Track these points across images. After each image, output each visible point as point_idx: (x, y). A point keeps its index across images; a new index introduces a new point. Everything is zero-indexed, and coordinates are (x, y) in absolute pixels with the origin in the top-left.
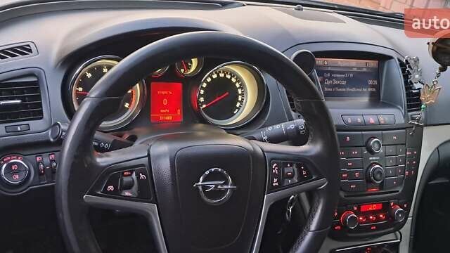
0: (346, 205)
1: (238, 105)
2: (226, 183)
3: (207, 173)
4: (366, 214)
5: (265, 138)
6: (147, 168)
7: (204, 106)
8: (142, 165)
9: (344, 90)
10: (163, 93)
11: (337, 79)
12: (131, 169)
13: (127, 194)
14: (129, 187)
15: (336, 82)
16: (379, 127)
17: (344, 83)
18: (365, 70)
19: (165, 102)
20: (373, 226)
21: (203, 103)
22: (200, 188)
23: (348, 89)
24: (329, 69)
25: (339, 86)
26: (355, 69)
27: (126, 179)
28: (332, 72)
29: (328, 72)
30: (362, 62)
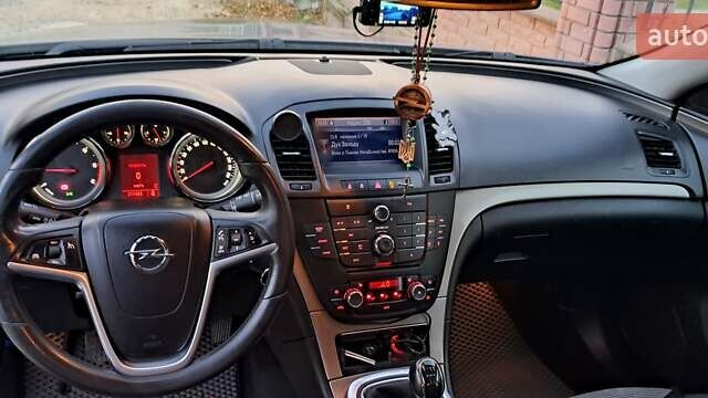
0: (349, 282)
1: (228, 175)
2: (162, 251)
3: (139, 241)
4: (376, 292)
5: (234, 208)
6: (76, 237)
7: (186, 178)
8: (71, 235)
9: (356, 153)
10: (136, 166)
11: (346, 141)
12: (58, 239)
13: (54, 262)
14: (57, 256)
15: (345, 145)
16: (388, 192)
17: (356, 145)
18: (382, 129)
19: (138, 176)
20: (386, 305)
21: (183, 176)
22: (132, 256)
23: (361, 152)
24: (336, 130)
25: (350, 149)
26: (370, 129)
27: (52, 249)
28: (339, 134)
29: (333, 133)
30: (379, 120)
